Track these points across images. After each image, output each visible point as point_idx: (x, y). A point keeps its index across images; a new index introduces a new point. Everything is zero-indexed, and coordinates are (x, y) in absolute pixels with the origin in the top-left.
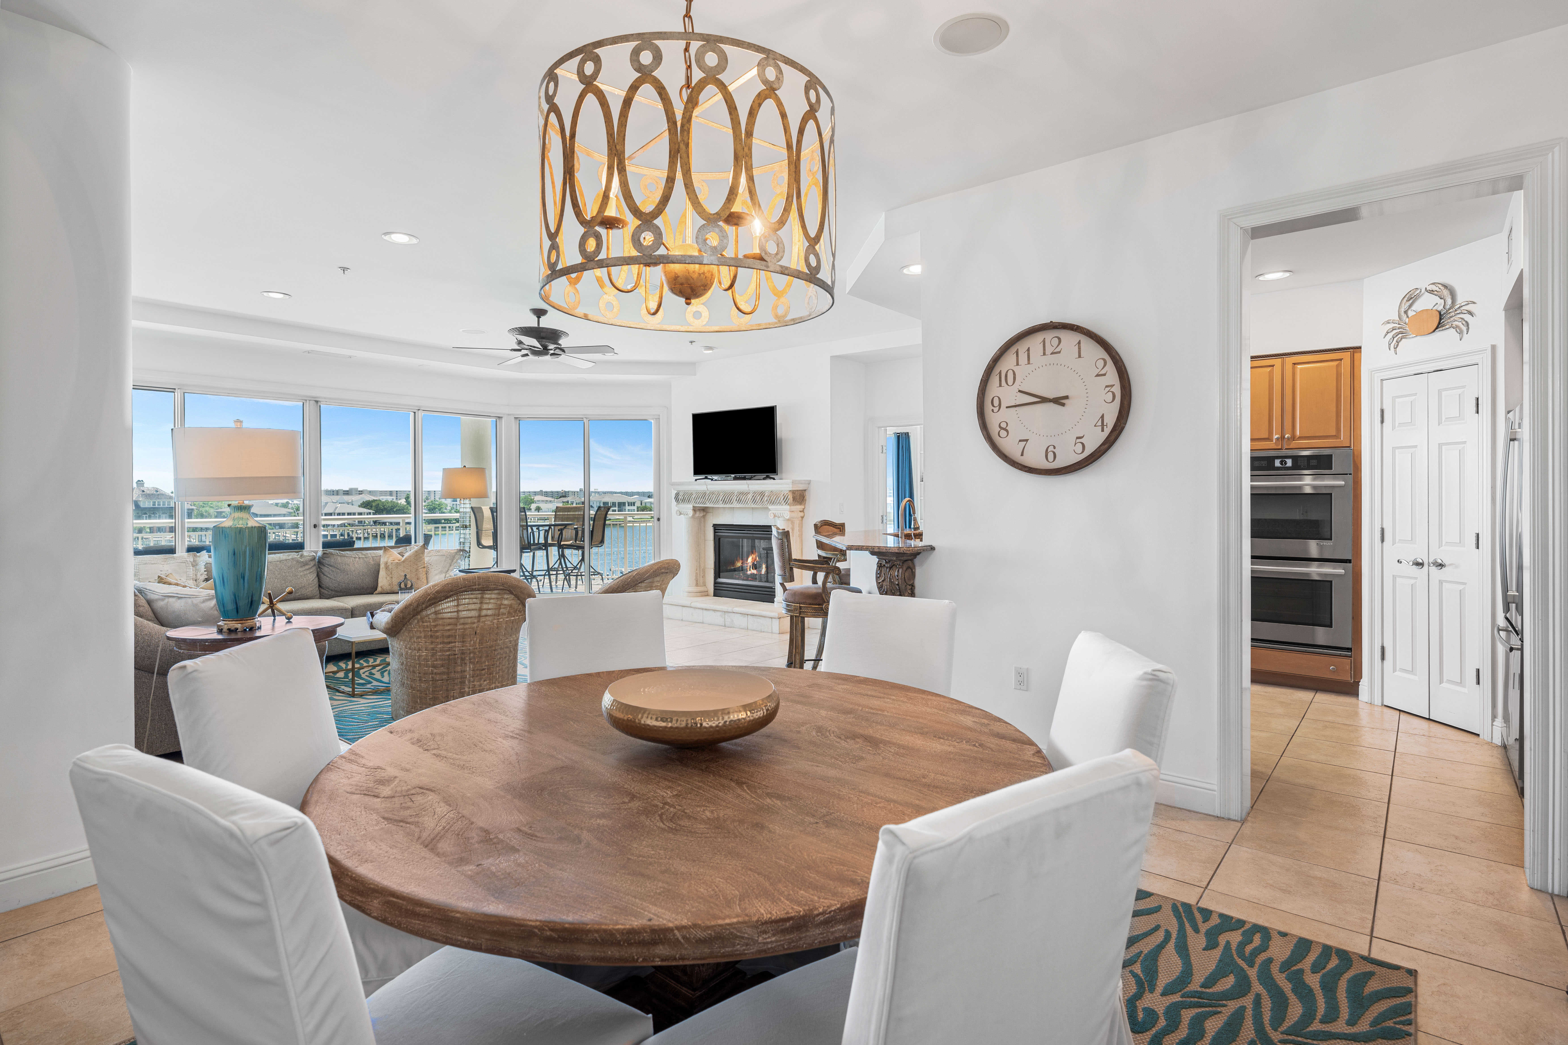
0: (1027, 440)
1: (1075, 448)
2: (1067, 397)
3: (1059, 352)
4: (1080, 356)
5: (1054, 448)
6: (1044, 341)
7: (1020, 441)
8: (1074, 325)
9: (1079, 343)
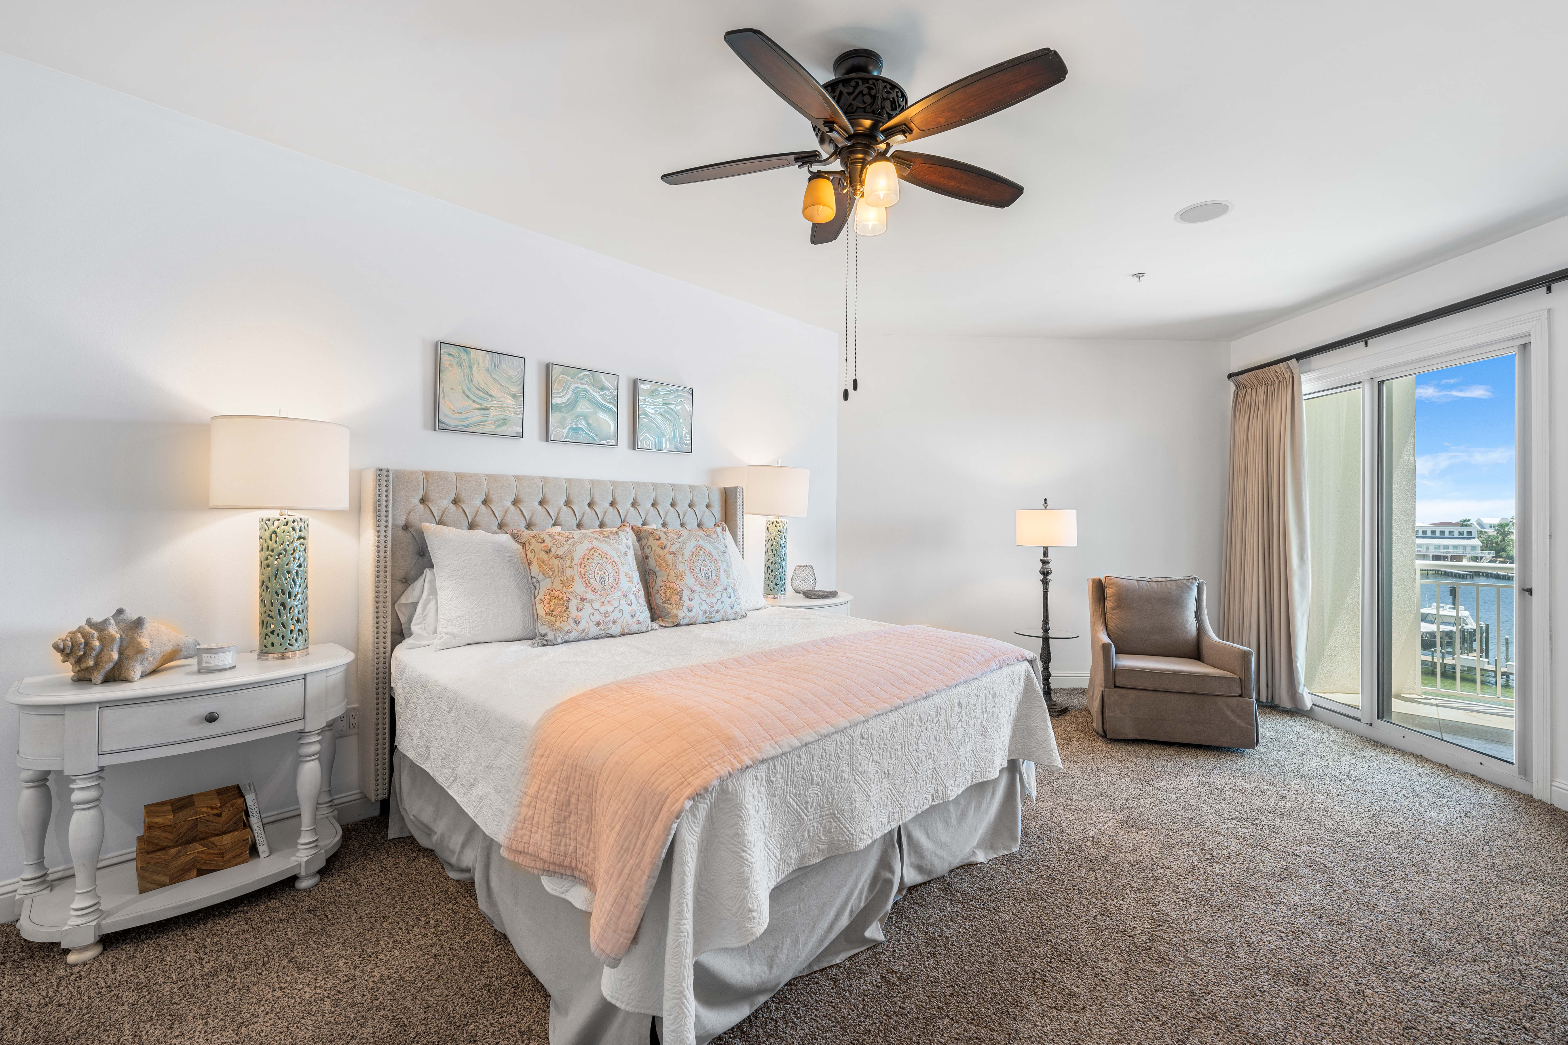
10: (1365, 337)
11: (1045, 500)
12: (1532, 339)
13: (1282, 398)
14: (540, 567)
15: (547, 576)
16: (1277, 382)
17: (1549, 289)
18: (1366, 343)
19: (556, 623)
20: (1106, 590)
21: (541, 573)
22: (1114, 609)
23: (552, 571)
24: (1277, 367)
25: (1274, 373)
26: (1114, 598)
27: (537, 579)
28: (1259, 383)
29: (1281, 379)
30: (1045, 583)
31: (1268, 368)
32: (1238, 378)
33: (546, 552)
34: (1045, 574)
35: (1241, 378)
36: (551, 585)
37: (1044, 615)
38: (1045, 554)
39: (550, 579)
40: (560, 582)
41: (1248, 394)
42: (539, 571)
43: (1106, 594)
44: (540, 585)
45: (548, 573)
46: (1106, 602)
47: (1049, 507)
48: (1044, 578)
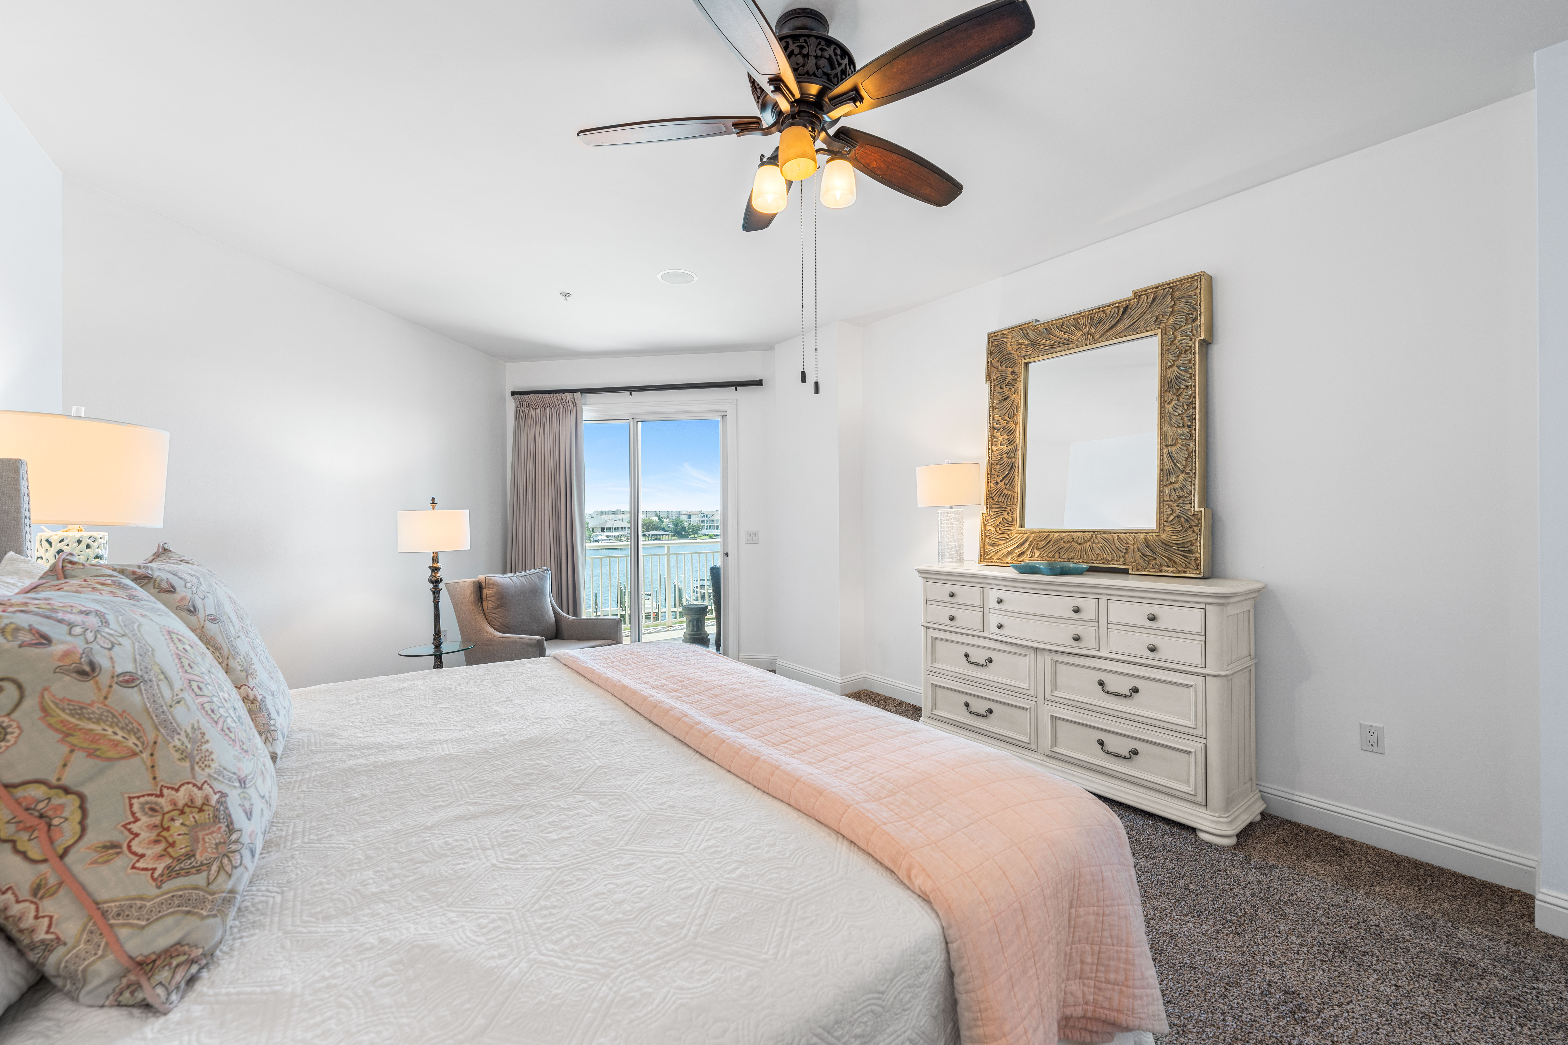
10: (630, 389)
11: (433, 499)
12: (728, 414)
13: (567, 421)
14: (67, 735)
15: (112, 754)
16: (562, 407)
17: (736, 389)
18: (631, 394)
19: (213, 887)
20: (484, 591)
21: (79, 755)
22: (496, 608)
23: (129, 732)
24: (564, 395)
25: (559, 399)
26: (493, 596)
27: (54, 781)
28: (544, 405)
29: (566, 406)
30: (436, 592)
31: (554, 395)
32: (523, 396)
33: (82, 673)
34: (436, 582)
35: (526, 397)
36: (148, 776)
37: (435, 628)
38: (435, 560)
39: (135, 760)
40: (178, 755)
41: (533, 412)
42: (66, 749)
43: (484, 596)
44: (82, 797)
45: (116, 744)
46: (485, 603)
47: (437, 507)
48: (434, 586)
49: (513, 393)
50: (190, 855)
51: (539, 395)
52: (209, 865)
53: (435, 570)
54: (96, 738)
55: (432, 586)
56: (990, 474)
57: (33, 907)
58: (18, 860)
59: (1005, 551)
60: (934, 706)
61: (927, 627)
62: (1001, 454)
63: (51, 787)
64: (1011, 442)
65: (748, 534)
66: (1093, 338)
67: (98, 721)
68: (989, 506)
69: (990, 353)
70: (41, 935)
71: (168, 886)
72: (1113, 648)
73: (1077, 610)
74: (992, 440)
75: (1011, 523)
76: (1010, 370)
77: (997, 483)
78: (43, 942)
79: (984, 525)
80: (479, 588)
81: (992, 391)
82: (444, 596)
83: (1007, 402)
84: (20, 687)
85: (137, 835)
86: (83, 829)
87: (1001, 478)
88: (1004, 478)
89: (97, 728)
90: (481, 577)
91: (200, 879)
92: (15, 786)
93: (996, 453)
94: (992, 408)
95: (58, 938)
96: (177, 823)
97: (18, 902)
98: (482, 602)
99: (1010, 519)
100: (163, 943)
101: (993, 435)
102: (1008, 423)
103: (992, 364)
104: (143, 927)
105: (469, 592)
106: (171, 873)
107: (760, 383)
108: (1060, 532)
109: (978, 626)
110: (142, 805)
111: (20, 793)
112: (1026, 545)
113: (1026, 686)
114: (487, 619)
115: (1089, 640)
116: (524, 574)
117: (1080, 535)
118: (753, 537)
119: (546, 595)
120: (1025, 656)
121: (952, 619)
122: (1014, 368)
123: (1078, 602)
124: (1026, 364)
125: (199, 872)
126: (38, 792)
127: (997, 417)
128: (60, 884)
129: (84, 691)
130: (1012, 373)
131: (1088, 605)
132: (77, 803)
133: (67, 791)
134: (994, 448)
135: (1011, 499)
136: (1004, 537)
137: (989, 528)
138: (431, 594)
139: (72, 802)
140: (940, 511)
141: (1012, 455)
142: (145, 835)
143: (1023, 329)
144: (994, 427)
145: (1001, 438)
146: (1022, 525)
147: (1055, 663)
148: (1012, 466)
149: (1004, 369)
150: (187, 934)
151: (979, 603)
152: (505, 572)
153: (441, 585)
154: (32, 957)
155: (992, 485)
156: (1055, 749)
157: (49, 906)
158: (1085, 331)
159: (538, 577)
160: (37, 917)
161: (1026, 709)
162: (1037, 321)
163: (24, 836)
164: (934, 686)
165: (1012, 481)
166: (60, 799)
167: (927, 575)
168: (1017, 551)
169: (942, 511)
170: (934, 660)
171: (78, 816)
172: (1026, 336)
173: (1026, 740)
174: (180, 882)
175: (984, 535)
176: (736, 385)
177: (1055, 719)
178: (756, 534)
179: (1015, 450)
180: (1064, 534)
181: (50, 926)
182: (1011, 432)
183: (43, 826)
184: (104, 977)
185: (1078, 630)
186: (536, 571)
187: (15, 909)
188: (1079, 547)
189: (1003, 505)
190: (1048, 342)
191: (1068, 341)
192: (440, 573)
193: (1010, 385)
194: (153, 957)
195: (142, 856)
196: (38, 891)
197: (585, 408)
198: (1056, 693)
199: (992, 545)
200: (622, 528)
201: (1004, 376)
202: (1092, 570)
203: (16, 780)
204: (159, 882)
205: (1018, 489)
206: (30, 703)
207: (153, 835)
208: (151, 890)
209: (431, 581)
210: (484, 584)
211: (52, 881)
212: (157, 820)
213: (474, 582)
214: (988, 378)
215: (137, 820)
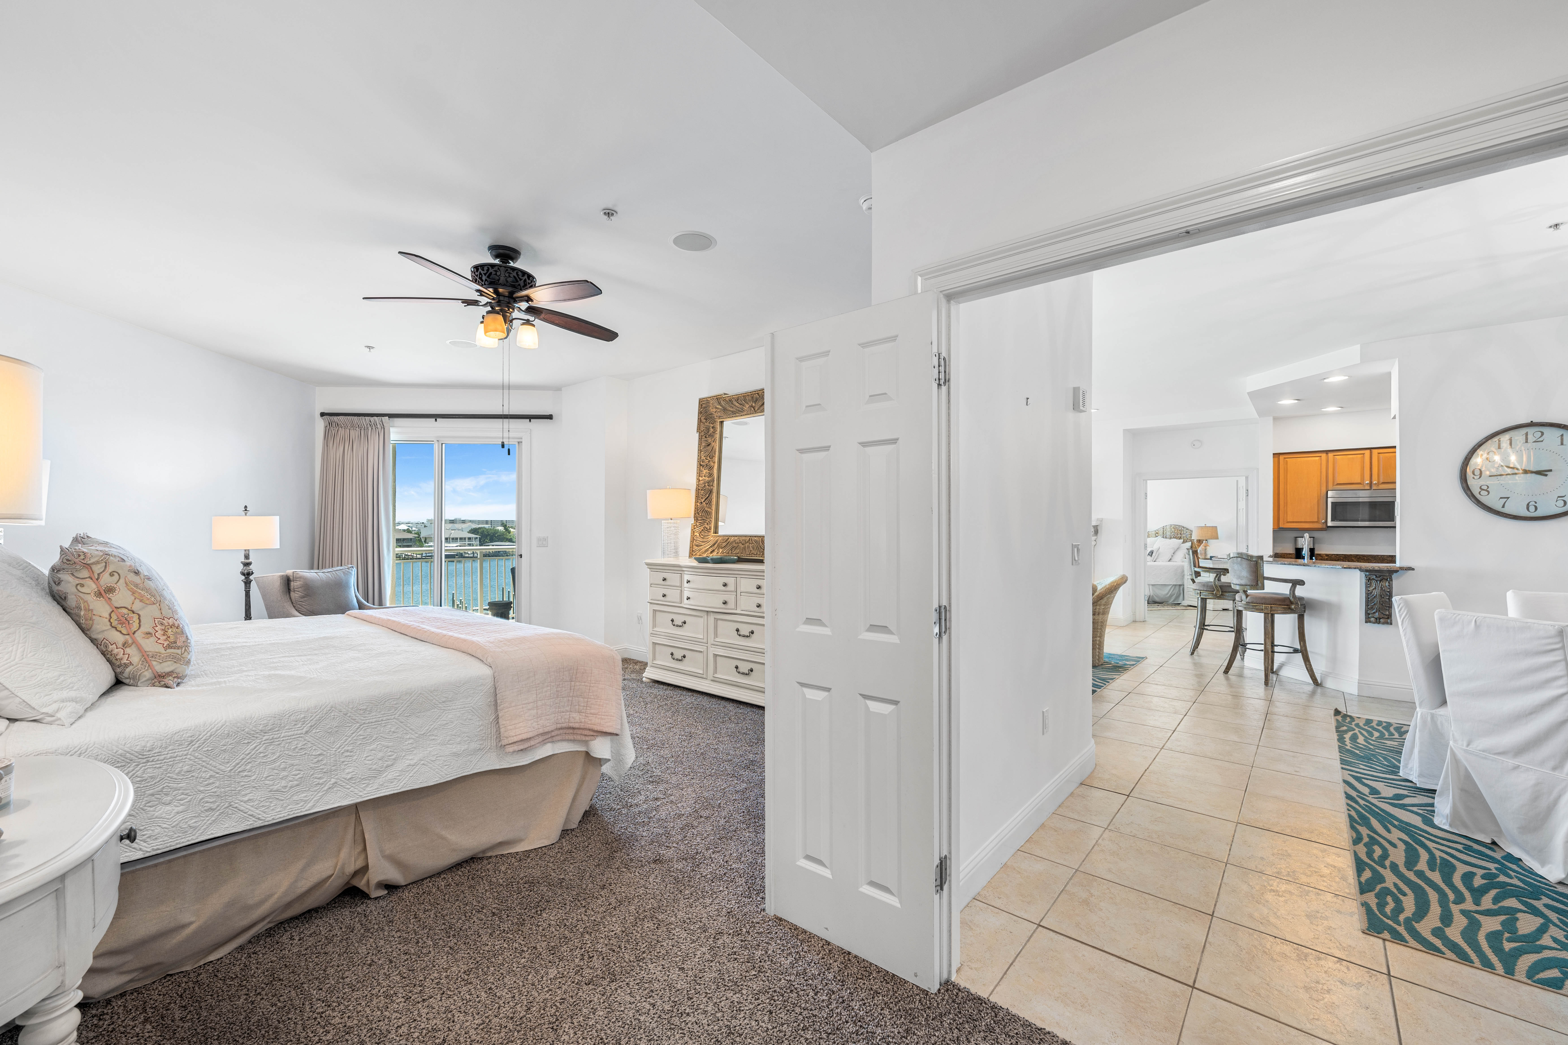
0: (1508, 498)
1: (1556, 504)
2: (1551, 471)
3: (1542, 441)
4: (1562, 444)
5: (1536, 503)
6: (1527, 434)
7: (1501, 498)
8: (1562, 424)
9: (1562, 435)
10: (435, 416)
11: (246, 507)
12: (523, 441)
13: (375, 441)
14: (134, 593)
15: (147, 602)
16: (370, 429)
17: (530, 420)
18: (436, 420)
19: (183, 656)
20: (292, 584)
21: (137, 601)
22: (303, 597)
23: (152, 596)
24: (372, 419)
25: (368, 422)
26: (301, 587)
27: (130, 609)
28: (353, 426)
29: (374, 427)
30: (247, 583)
31: (363, 417)
32: (332, 418)
33: (135, 573)
34: (247, 575)
35: (335, 418)
36: (159, 612)
37: (246, 612)
38: (247, 557)
39: (154, 606)
40: (167, 607)
41: (341, 431)
42: (133, 598)
43: (292, 588)
44: (139, 615)
45: (148, 599)
46: (292, 594)
47: (249, 513)
48: (246, 578)
49: (323, 414)
50: (175, 642)
51: (348, 417)
52: (182, 648)
53: (247, 565)
54: (142, 596)
55: (243, 577)
56: (697, 497)
57: (122, 650)
58: (118, 633)
59: (704, 550)
60: (654, 658)
61: (651, 603)
62: (704, 483)
63: (129, 610)
64: (711, 475)
65: (539, 539)
66: (754, 410)
67: (142, 590)
68: (696, 519)
69: (700, 413)
70: (124, 661)
71: (168, 651)
72: (743, 608)
73: (725, 585)
74: (699, 474)
75: (709, 530)
76: (712, 425)
77: (701, 503)
78: (125, 663)
79: (693, 532)
80: (287, 582)
81: (700, 439)
82: (254, 588)
83: (709, 447)
84: (119, 575)
85: (157, 631)
86: (140, 626)
87: (704, 500)
88: (706, 499)
89: (142, 593)
90: (289, 572)
91: (179, 651)
92: (118, 608)
93: (701, 482)
94: (700, 451)
95: (131, 662)
96: (170, 630)
97: (117, 648)
98: (289, 593)
99: (709, 528)
100: (168, 670)
101: (700, 470)
102: (709, 461)
103: (701, 420)
104: (161, 663)
105: (277, 585)
106: (169, 647)
107: (550, 417)
108: (734, 536)
109: (678, 600)
110: (158, 621)
111: (120, 610)
112: (716, 545)
113: (701, 637)
114: (294, 607)
115: (731, 604)
116: (329, 570)
117: (744, 538)
118: (543, 542)
119: (351, 587)
120: (702, 617)
121: (664, 596)
122: (714, 424)
123: (725, 580)
124: (722, 422)
125: (178, 649)
126: (125, 611)
127: (703, 458)
128: (133, 643)
129: (137, 579)
130: (713, 427)
131: (731, 581)
132: (138, 617)
133: (134, 612)
134: (701, 479)
135: (708, 513)
136: (705, 540)
137: (696, 534)
138: (243, 584)
139: (135, 617)
140: (663, 522)
141: (711, 484)
142: (160, 632)
143: (718, 398)
144: (701, 465)
145: (705, 472)
146: (716, 532)
147: (716, 620)
148: (711, 492)
149: (707, 424)
150: (176, 669)
151: (678, 584)
152: (312, 568)
153: (251, 577)
154: (118, 670)
155: (698, 504)
156: (716, 675)
157: (128, 650)
158: (750, 405)
159: (344, 573)
160: (124, 654)
161: (701, 652)
162: (725, 394)
163: (120, 626)
164: (654, 644)
165: (710, 503)
166: (131, 615)
167: (652, 567)
168: (711, 550)
169: (665, 521)
170: (654, 625)
171: (138, 621)
172: (719, 403)
173: (701, 672)
174: (172, 650)
175: (693, 539)
176: (530, 417)
177: (716, 656)
178: (545, 539)
179: (713, 481)
180: (736, 538)
181: (128, 658)
182: (711, 468)
183: (127, 622)
184: (147, 678)
185: (726, 597)
186: (341, 568)
187: (116, 651)
188: (743, 546)
189: (705, 519)
190: (731, 409)
191: (742, 411)
192: (251, 567)
193: (712, 436)
194: (164, 674)
195: (159, 639)
196: (125, 644)
197: (391, 429)
198: (717, 640)
199: (697, 546)
200: (461, 539)
201: (708, 430)
202: (740, 560)
203: (118, 606)
204: (166, 648)
205: (714, 507)
206: (122, 581)
207: (162, 633)
208: (163, 651)
209: (243, 574)
210: (291, 578)
211: (130, 641)
212: (163, 628)
213: (282, 576)
214: (699, 429)
215: (157, 626)
